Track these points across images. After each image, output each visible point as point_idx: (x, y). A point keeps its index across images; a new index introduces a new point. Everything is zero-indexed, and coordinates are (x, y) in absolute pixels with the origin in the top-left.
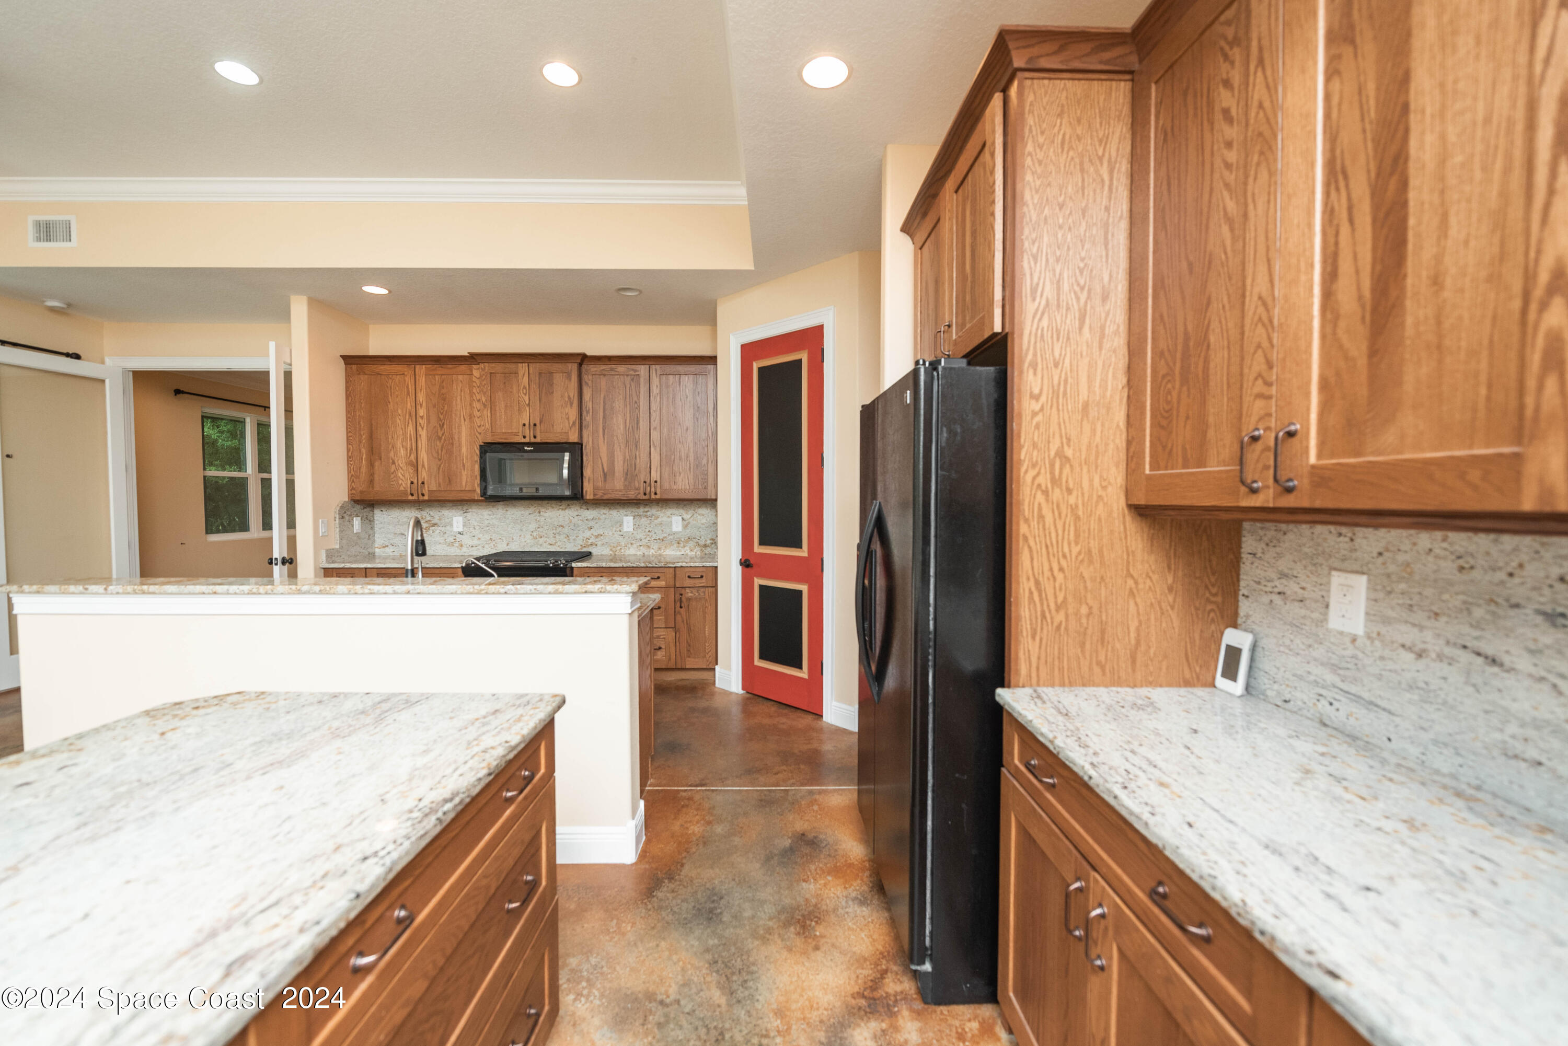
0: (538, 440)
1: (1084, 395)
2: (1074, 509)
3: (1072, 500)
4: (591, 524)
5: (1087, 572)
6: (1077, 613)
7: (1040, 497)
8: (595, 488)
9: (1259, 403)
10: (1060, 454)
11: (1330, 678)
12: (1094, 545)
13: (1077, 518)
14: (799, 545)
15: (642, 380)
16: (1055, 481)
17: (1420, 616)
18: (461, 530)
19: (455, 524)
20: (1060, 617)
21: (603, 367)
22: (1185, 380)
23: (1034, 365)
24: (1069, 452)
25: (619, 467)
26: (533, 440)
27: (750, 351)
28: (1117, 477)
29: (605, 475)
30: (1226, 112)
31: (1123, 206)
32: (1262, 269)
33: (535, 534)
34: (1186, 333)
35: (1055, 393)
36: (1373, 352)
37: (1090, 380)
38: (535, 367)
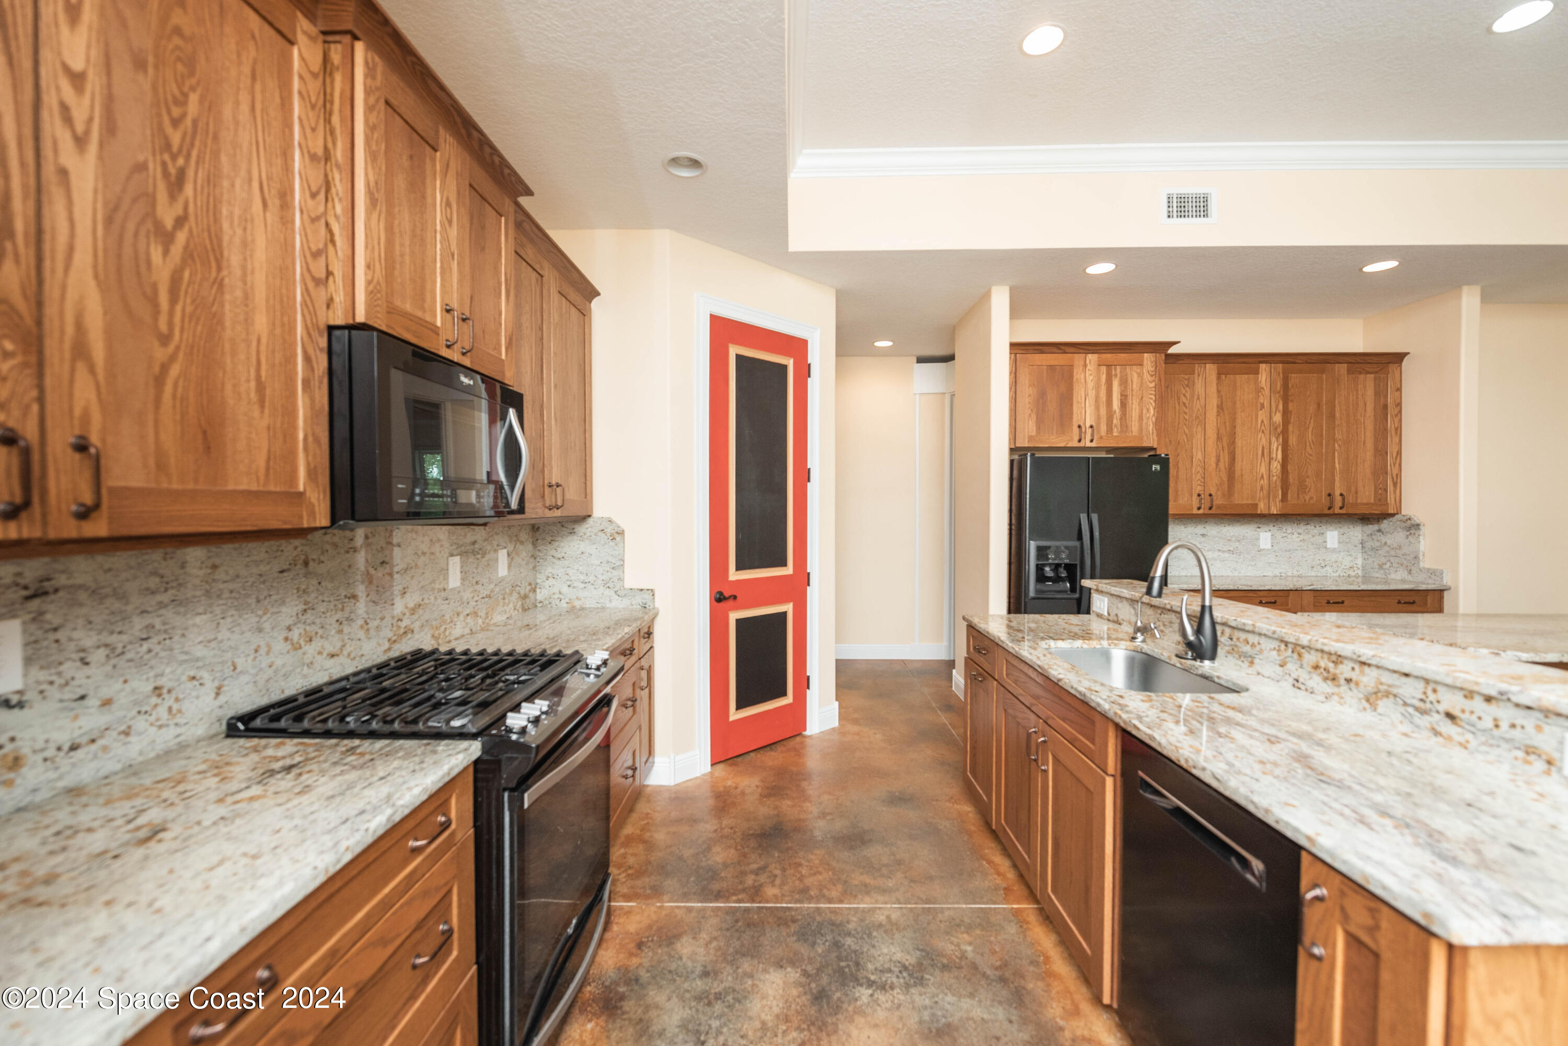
14: (782, 563)
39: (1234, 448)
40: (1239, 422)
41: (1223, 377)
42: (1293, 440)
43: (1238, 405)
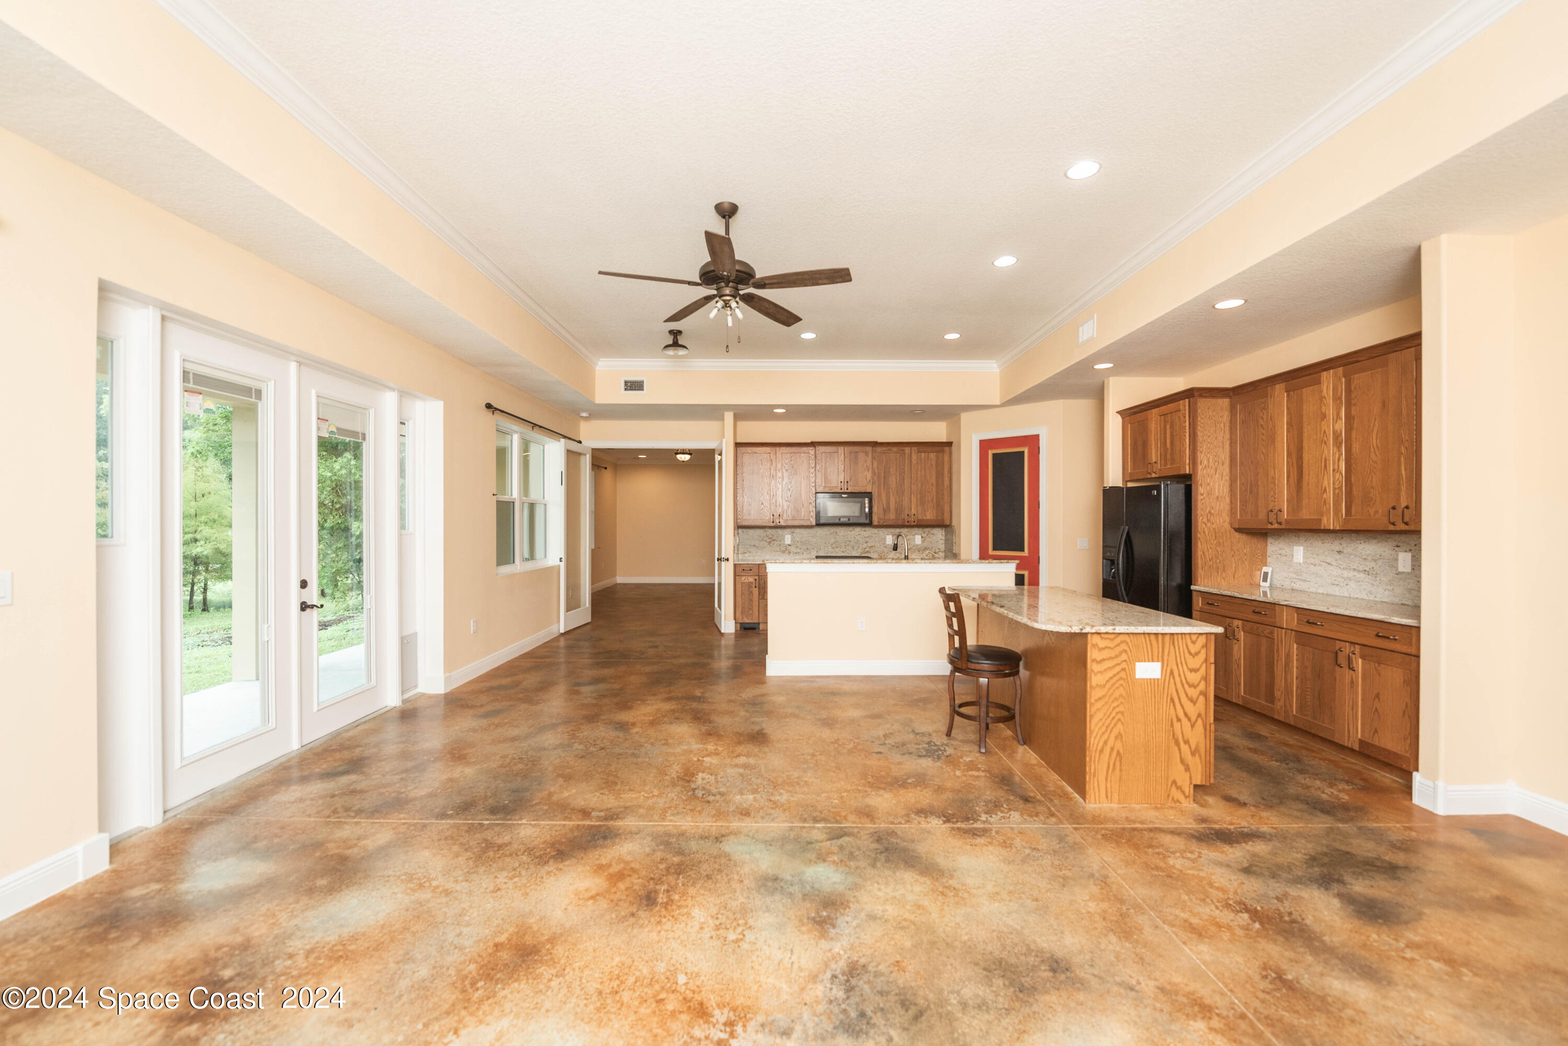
0: (849, 491)
1: (1217, 494)
2: (1214, 529)
3: (1214, 526)
4: (867, 539)
5: (1219, 549)
6: (1216, 562)
7: (1204, 526)
8: (879, 519)
9: (1272, 503)
10: (1210, 512)
11: (1294, 576)
12: (1221, 540)
13: (1215, 532)
14: (1022, 550)
15: (906, 455)
16: (1208, 521)
17: (1315, 556)
18: (789, 543)
19: (786, 540)
20: (1211, 563)
21: (884, 449)
22: (1251, 493)
23: (1201, 485)
24: (1212, 512)
25: (892, 506)
26: (846, 491)
27: (985, 445)
28: (1227, 519)
29: (885, 511)
30: (1262, 425)
31: (1228, 436)
32: (1272, 470)
33: (834, 546)
34: (1251, 481)
35: (1208, 494)
36: (1297, 496)
37: (1219, 489)
38: (848, 449)
39: (1302, 463)
40: (1305, 435)
41: (1292, 393)
42: (1356, 448)
43: (1305, 419)
